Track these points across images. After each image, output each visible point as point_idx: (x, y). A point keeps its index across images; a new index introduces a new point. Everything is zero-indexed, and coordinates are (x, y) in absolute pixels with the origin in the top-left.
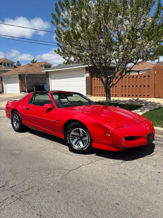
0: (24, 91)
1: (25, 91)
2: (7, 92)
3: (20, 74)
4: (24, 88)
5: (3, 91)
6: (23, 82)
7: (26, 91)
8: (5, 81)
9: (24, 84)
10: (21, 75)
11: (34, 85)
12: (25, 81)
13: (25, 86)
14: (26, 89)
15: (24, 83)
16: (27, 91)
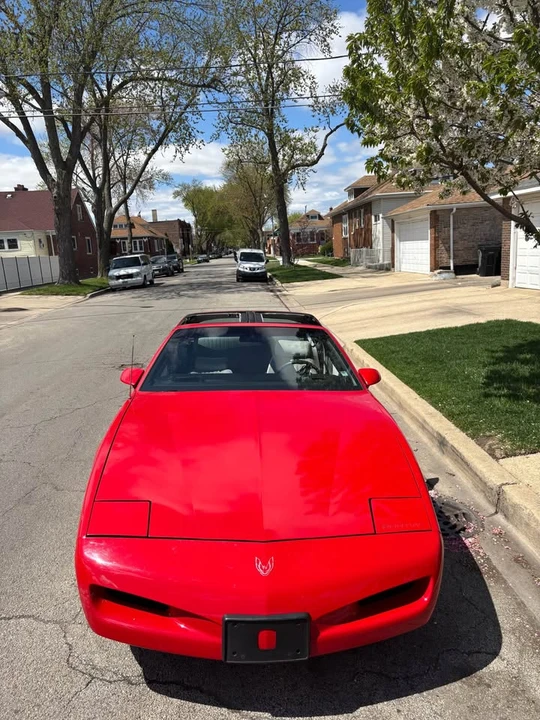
0: (441, 268)
1: (445, 265)
2: (404, 268)
3: (432, 208)
4: (445, 255)
5: (393, 265)
6: (443, 235)
7: (449, 268)
8: (400, 231)
9: (443, 243)
10: (438, 213)
11: (480, 247)
12: (449, 231)
13: (448, 250)
14: (452, 261)
15: (446, 241)
16: (452, 268)
